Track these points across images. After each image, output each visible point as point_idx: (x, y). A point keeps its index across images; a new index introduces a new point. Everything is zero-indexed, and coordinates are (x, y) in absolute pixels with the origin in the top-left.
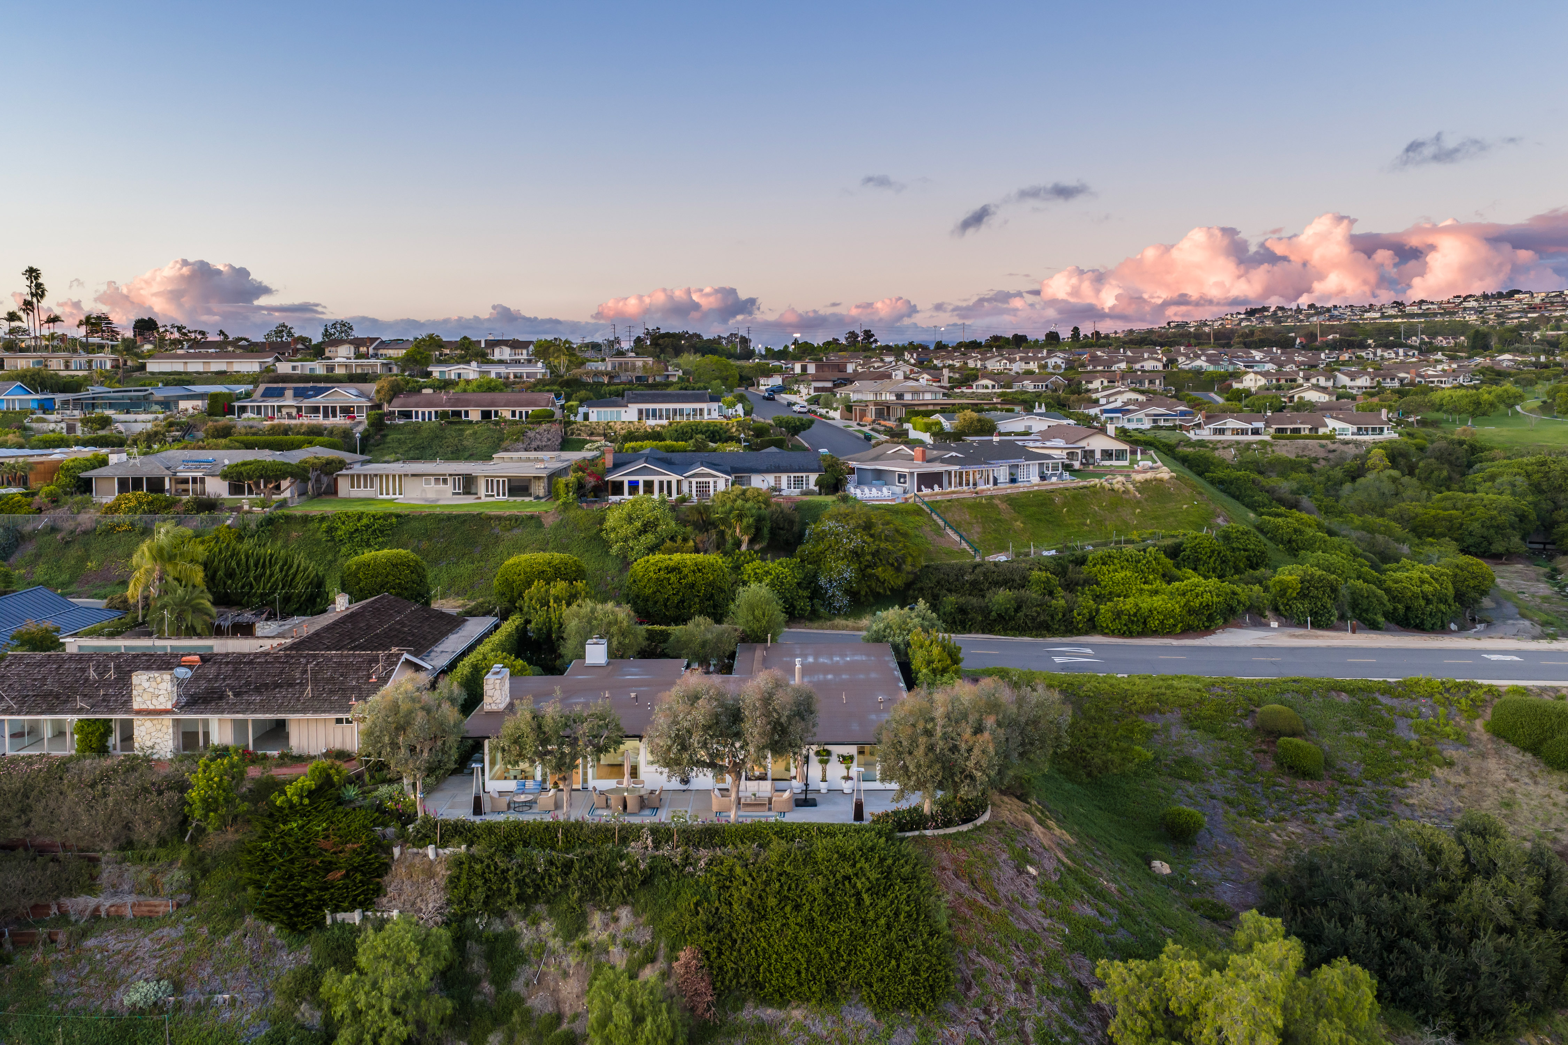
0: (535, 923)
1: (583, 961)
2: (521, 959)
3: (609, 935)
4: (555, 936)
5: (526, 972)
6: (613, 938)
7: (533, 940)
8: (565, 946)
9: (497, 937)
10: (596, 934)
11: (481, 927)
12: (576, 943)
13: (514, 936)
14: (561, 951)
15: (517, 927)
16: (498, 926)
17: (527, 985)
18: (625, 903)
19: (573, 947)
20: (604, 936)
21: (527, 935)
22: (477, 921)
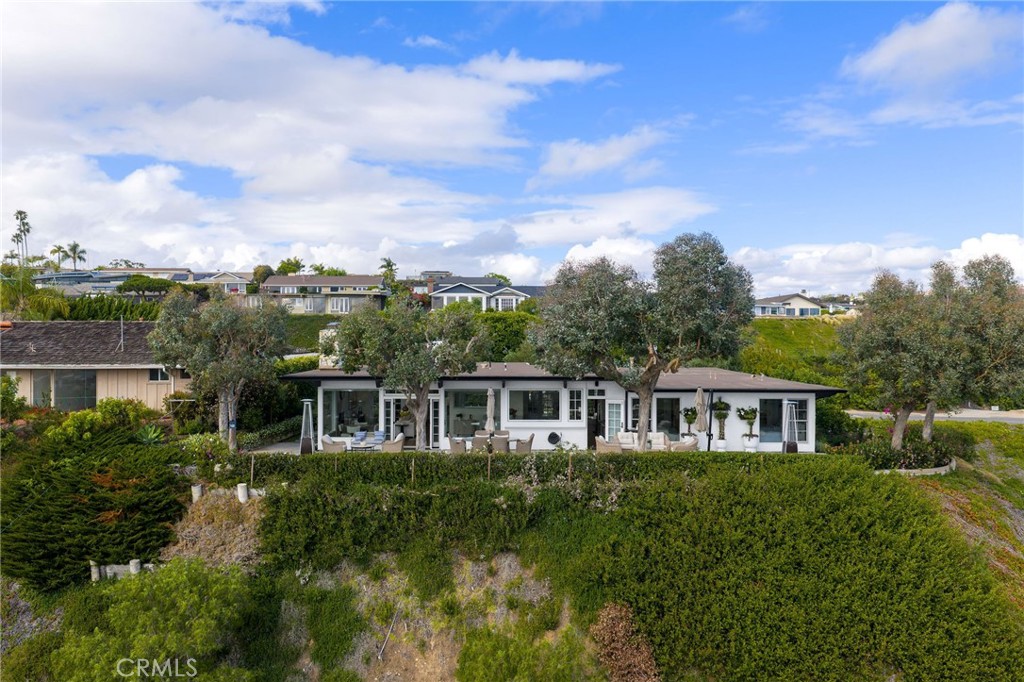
0: (378, 576)
1: (449, 628)
2: (359, 624)
3: (486, 592)
4: (407, 593)
5: (364, 644)
6: (491, 595)
7: (376, 598)
8: (423, 607)
9: (324, 596)
10: (466, 591)
11: (302, 582)
12: (438, 603)
13: (348, 594)
14: (417, 612)
15: (353, 583)
16: (326, 582)
17: (368, 661)
18: (506, 550)
19: (435, 609)
20: (478, 594)
21: (366, 593)
22: (298, 573)
